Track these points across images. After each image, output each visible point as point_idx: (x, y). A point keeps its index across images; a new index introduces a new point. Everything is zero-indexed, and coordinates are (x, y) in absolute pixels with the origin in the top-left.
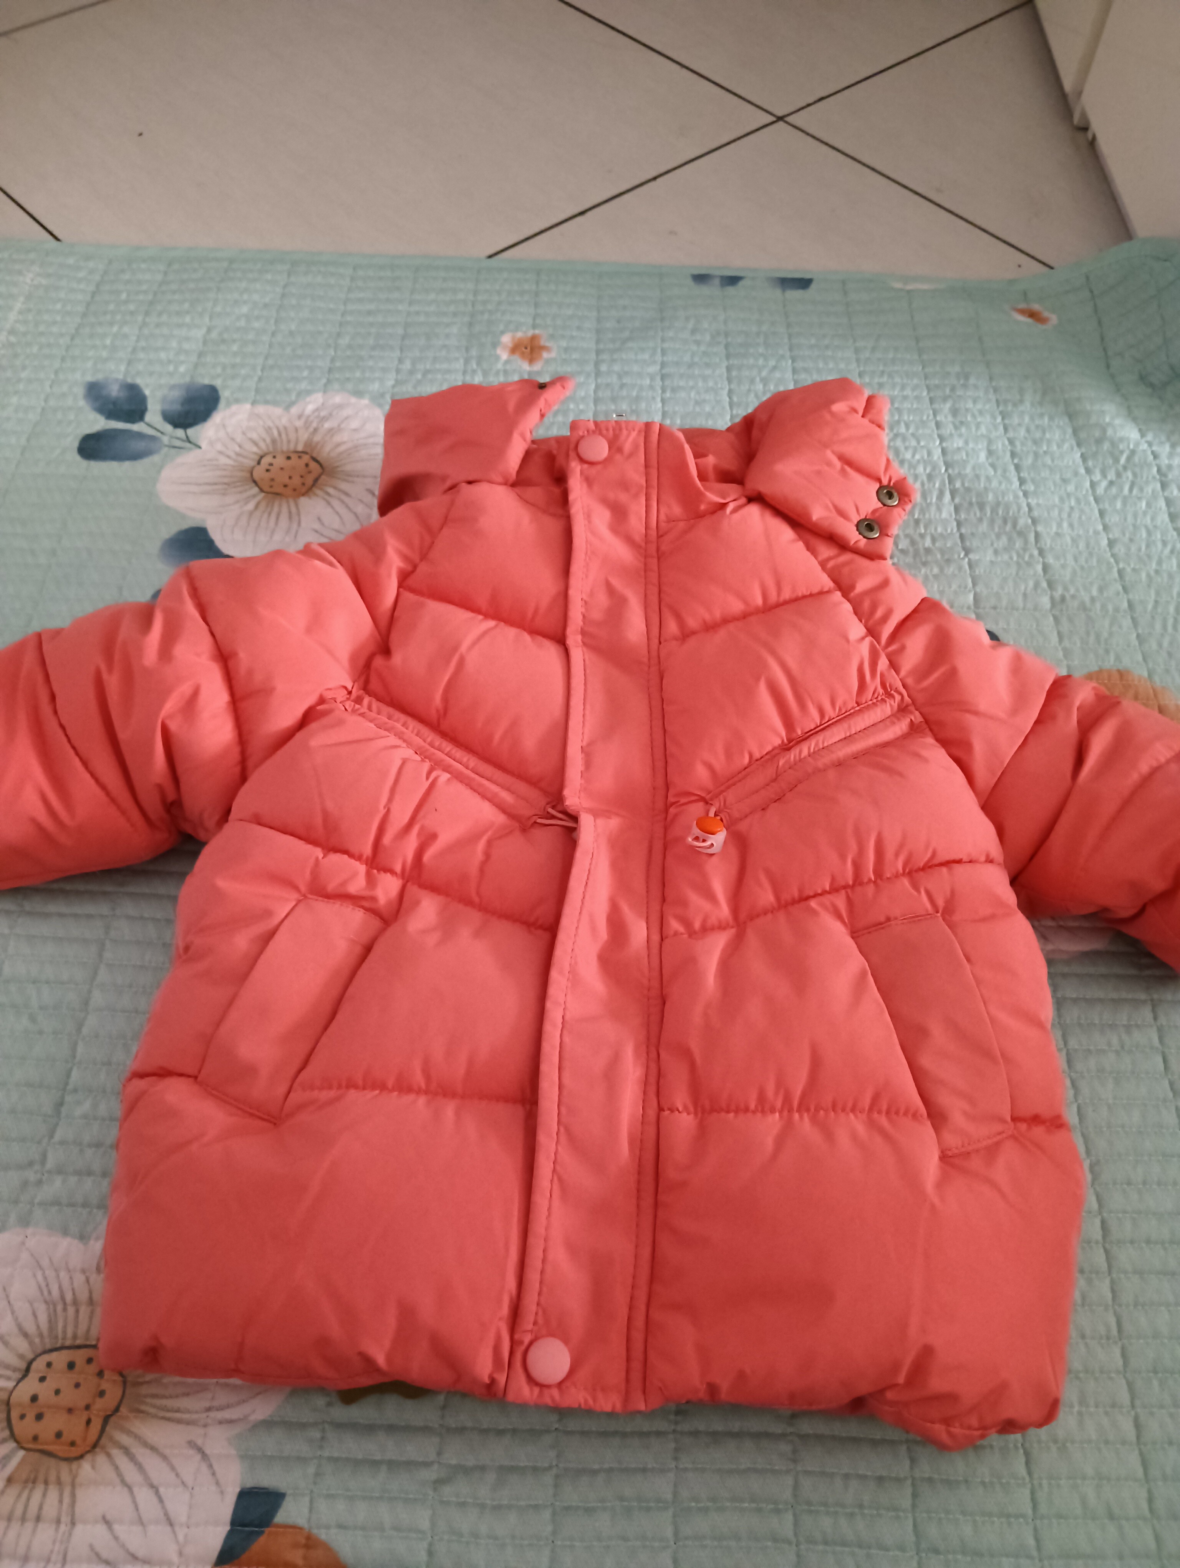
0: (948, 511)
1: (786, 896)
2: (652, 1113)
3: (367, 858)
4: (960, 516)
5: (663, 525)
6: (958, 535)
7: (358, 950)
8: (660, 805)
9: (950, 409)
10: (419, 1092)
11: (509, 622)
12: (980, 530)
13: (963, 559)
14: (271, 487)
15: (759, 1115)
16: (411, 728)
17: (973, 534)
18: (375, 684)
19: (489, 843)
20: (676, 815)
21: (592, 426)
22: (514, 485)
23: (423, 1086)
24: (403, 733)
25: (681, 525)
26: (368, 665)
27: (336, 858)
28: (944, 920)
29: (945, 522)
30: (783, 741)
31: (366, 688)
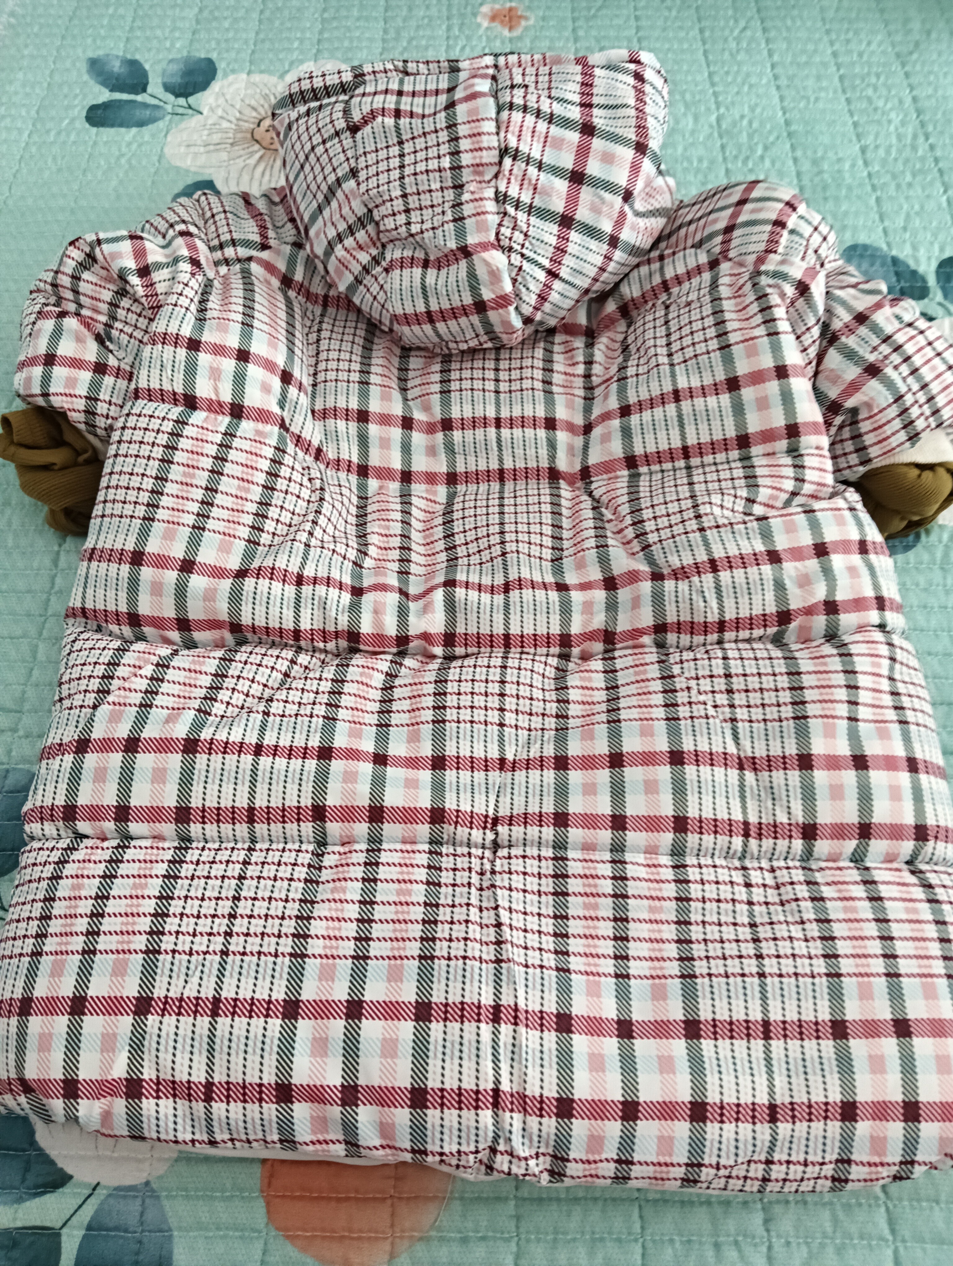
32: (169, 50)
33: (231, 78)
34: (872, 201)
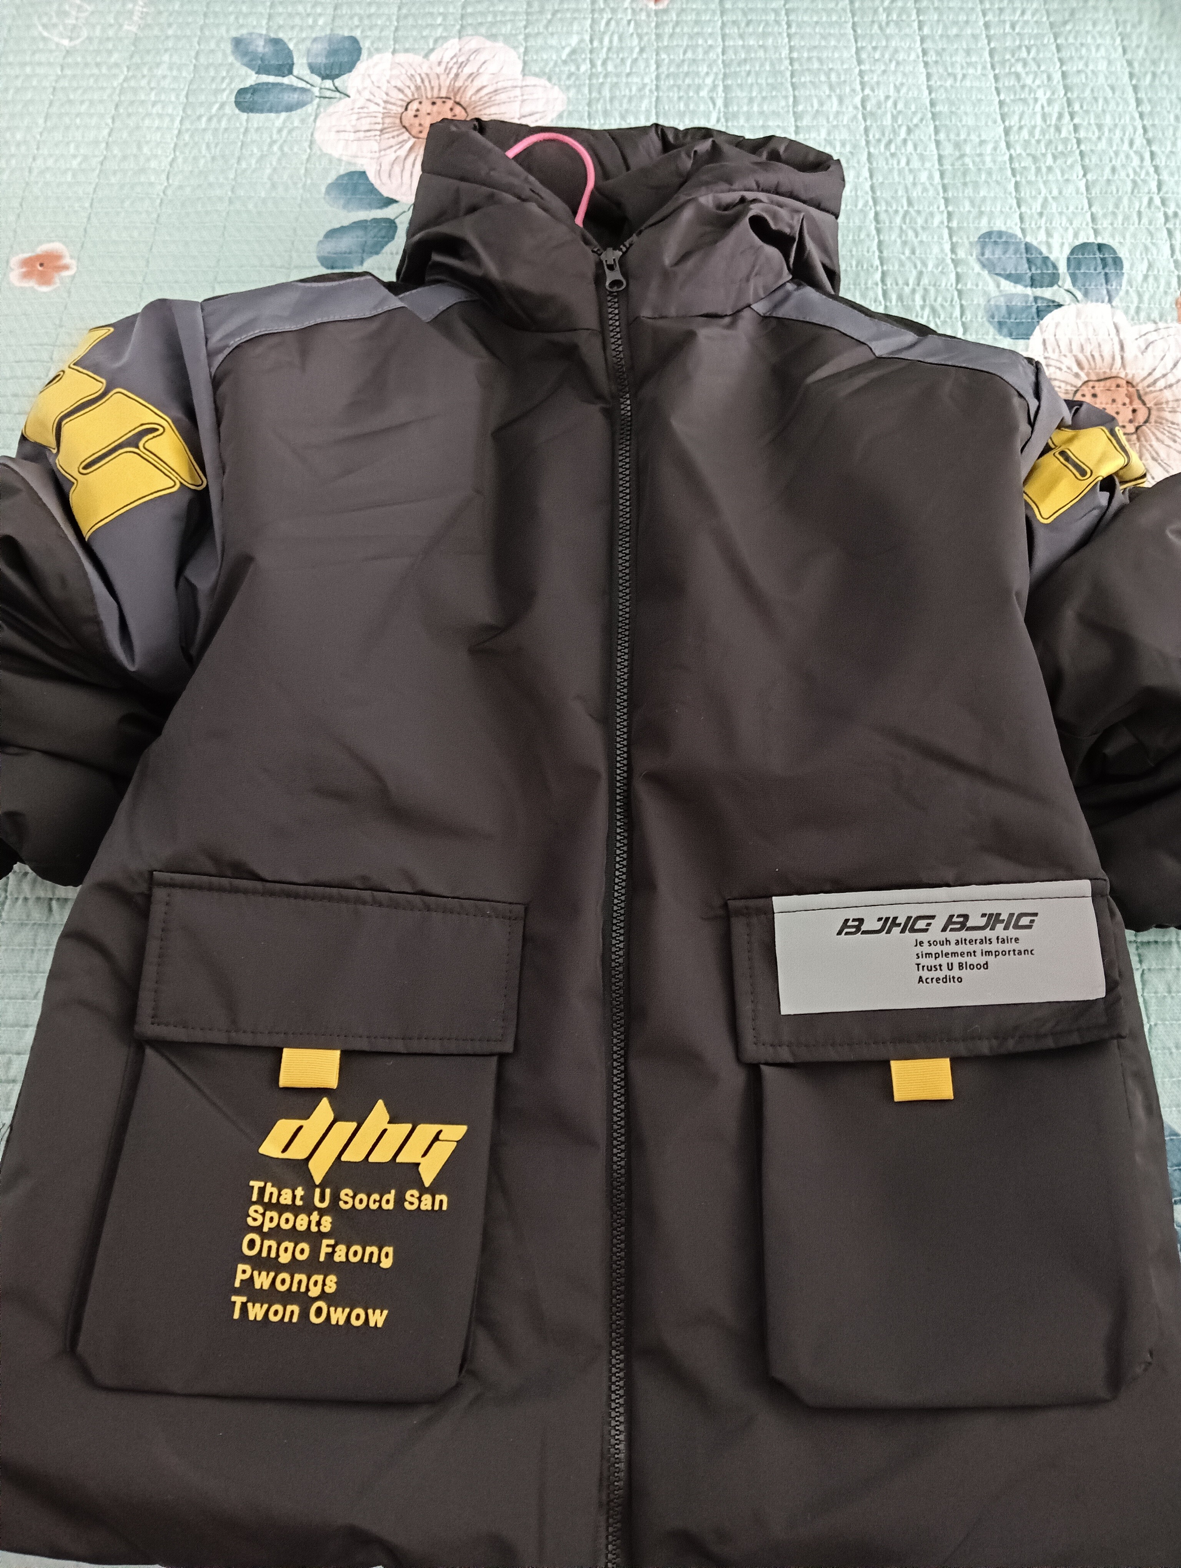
32: (312, 27)
33: (377, 57)
34: (1011, 187)
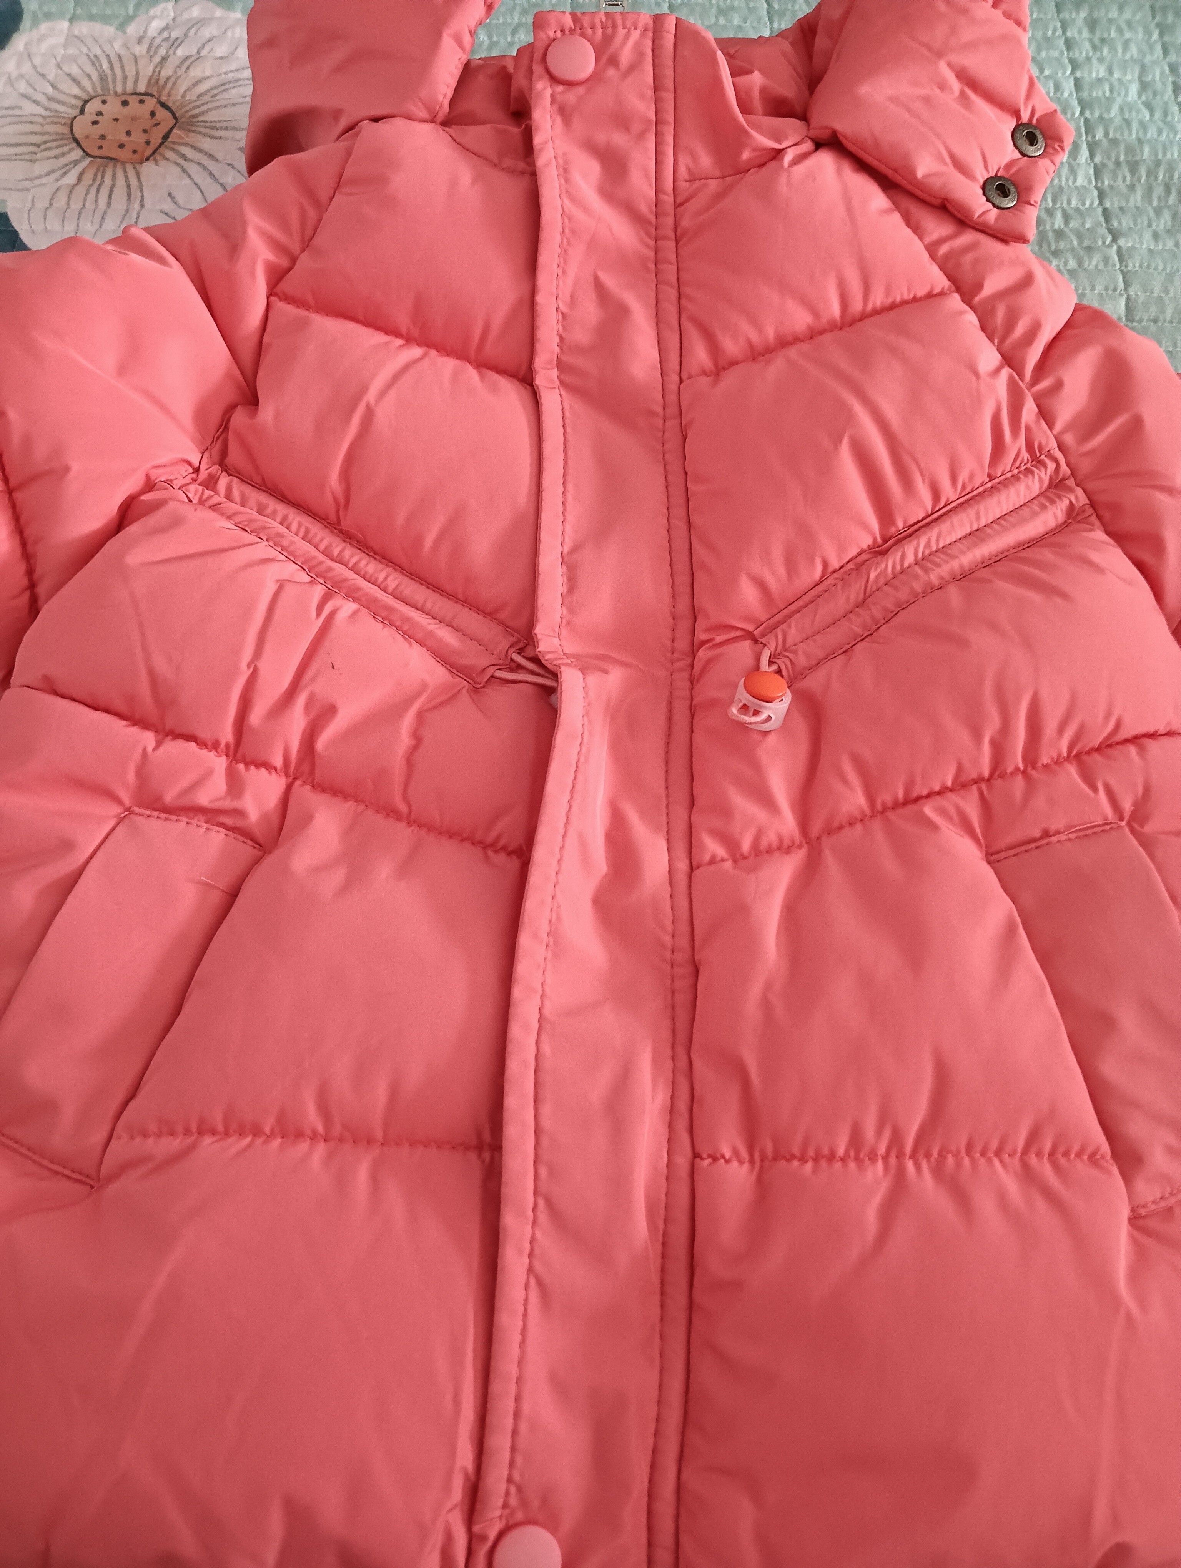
0: (1084, 175)
1: (884, 797)
2: (682, 1161)
3: (227, 746)
4: (1103, 183)
5: (683, 185)
6: (1100, 210)
7: (216, 898)
8: (682, 644)
9: (1085, 19)
10: (314, 1137)
11: (444, 350)
12: (1132, 203)
13: (1110, 246)
14: (100, 147)
15: (852, 1165)
16: (294, 527)
17: (1121, 209)
18: (235, 456)
19: (420, 716)
20: (709, 662)
21: (568, 22)
22: (445, 123)
23: (320, 1129)
24: (280, 535)
25: (713, 185)
26: (224, 425)
27: (173, 747)
28: (1133, 831)
29: (1082, 192)
30: (875, 539)
31: (222, 462)
